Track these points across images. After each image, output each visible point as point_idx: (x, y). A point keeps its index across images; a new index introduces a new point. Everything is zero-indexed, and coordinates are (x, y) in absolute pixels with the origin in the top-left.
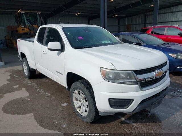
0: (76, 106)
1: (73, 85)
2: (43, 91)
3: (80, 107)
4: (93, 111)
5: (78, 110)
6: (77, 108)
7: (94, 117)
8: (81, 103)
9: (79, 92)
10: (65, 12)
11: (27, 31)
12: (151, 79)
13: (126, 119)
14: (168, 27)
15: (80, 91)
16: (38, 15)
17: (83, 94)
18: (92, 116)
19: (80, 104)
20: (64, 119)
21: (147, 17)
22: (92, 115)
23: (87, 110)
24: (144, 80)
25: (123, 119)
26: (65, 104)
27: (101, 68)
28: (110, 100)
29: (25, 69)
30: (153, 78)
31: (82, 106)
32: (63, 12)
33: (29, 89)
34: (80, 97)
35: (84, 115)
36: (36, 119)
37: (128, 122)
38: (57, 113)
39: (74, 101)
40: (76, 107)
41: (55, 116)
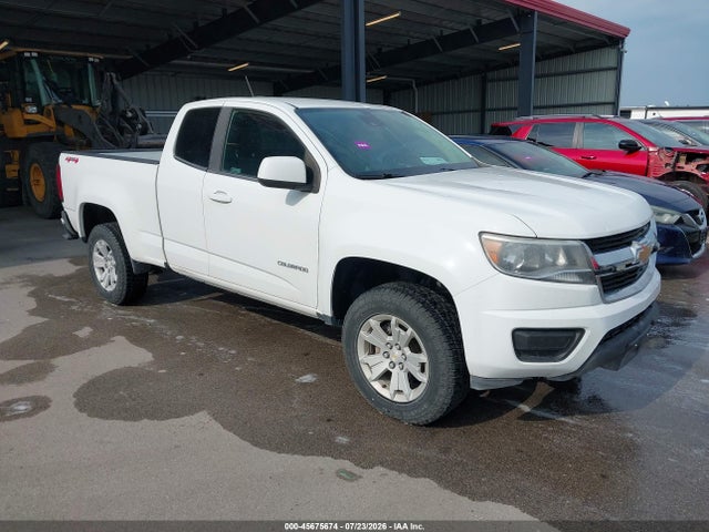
0: (371, 375)
1: (360, 303)
2: (198, 340)
3: (387, 375)
4: (447, 378)
5: (377, 386)
6: (375, 380)
7: (448, 401)
8: (389, 361)
9: (385, 325)
10: (191, 60)
11: (51, 128)
12: (627, 266)
13: (535, 408)
14: (583, 120)
15: (394, 319)
16: (89, 65)
17: (405, 330)
18: (444, 396)
19: (385, 366)
20: (329, 420)
21: (489, 85)
22: (442, 391)
23: (423, 378)
24: (610, 270)
25: (525, 408)
26: (308, 378)
27: (481, 233)
28: (517, 334)
29: (103, 269)
30: (630, 265)
31: (395, 372)
32: (187, 60)
33: (139, 337)
34: (389, 339)
35: (406, 401)
36: (228, 426)
37: (547, 415)
38: (295, 405)
39: (362, 356)
40: (368, 377)
41: (294, 414)
